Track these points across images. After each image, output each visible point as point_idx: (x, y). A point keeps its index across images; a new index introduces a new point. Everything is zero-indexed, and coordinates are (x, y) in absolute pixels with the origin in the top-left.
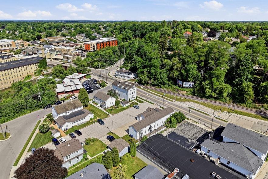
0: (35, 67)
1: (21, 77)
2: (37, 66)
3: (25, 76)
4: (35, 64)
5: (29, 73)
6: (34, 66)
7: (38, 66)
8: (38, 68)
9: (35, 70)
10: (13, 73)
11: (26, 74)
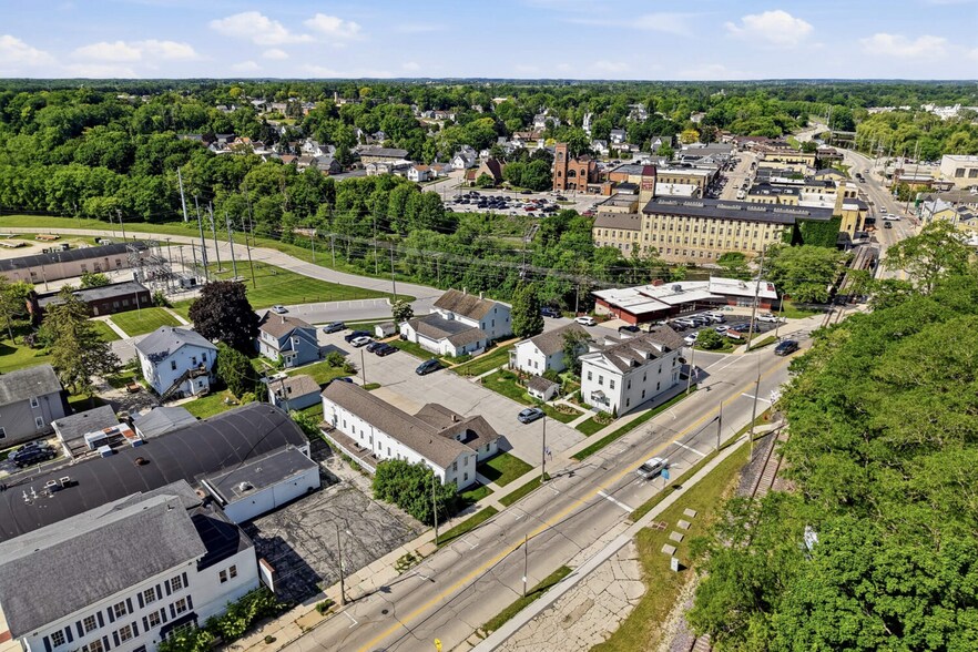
0: (771, 235)
1: (710, 250)
2: (780, 234)
3: (726, 251)
4: (773, 227)
5: (740, 245)
6: (766, 230)
7: (784, 235)
8: (782, 241)
9: (765, 246)
10: (692, 228)
11: (732, 246)
